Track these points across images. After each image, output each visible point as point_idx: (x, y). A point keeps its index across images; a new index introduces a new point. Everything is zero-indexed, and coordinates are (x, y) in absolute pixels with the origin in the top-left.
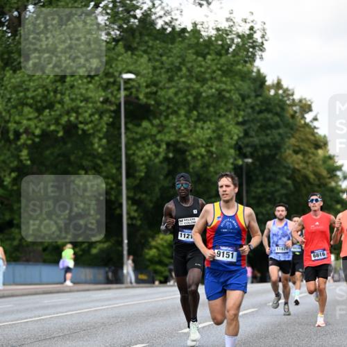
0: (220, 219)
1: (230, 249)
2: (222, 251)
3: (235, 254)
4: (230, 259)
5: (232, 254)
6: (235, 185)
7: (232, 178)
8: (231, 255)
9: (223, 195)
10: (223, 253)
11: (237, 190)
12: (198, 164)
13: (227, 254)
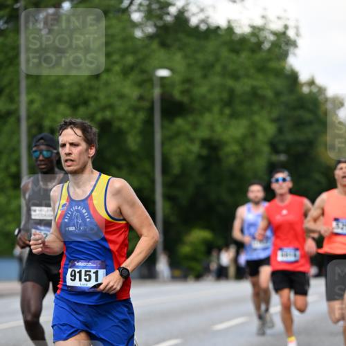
0: (66, 208)
1: (90, 264)
2: (77, 270)
3: (102, 272)
5: (96, 273)
6: (89, 143)
7: (85, 130)
8: (93, 276)
9: (66, 161)
10: (80, 272)
12: (232, 160)
13: (86, 275)
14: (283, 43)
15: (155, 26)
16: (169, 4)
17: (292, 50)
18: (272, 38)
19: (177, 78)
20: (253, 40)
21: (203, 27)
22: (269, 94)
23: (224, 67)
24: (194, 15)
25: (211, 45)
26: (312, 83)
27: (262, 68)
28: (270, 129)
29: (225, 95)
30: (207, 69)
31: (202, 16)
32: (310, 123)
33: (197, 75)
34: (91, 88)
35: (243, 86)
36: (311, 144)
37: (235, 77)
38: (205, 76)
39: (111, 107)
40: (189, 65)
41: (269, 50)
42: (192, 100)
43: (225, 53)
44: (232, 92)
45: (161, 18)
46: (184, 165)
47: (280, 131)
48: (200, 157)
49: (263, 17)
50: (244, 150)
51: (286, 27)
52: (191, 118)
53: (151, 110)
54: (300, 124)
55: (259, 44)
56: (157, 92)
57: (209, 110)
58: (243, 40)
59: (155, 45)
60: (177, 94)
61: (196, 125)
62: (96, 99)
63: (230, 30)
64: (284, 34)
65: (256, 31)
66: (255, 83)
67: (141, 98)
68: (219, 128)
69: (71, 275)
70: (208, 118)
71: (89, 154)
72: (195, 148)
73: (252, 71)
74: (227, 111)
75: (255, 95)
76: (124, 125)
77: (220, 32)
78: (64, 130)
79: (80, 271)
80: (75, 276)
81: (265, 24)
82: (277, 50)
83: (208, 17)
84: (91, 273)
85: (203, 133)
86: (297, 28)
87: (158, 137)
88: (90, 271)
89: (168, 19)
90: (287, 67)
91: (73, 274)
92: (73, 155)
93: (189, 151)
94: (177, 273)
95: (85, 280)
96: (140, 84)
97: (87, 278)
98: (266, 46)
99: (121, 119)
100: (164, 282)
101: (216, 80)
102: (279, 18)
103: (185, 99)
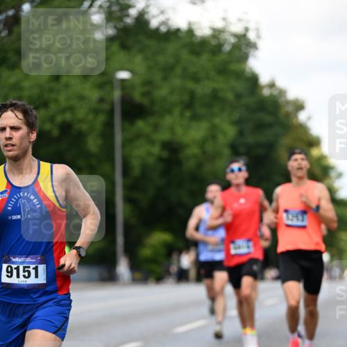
0: (6, 195)
1: (29, 259)
2: (14, 266)
3: (42, 268)
4: (32, 280)
5: (36, 269)
6: (31, 126)
7: (25, 113)
8: (33, 272)
9: (6, 146)
10: (18, 269)
11: (34, 136)
12: (192, 163)
13: (24, 271)
14: (244, 45)
15: (115, 27)
16: (130, 6)
17: (252, 52)
18: (233, 40)
19: (138, 81)
20: (214, 42)
21: (163, 29)
22: (230, 96)
23: (185, 69)
24: (154, 17)
25: (171, 47)
26: (272, 85)
27: (223, 71)
28: (230, 131)
29: (186, 98)
30: (167, 71)
31: (162, 18)
32: (270, 125)
33: (157, 77)
34: (51, 90)
35: (203, 89)
36: (271, 146)
37: (196, 79)
38: (165, 78)
39: (71, 109)
40: (149, 68)
41: (230, 52)
42: (153, 102)
43: (185, 55)
44: (192, 94)
45: (121, 19)
46: (145, 168)
47: (241, 133)
48: (160, 159)
49: (224, 19)
50: (204, 153)
51: (247, 29)
52: (151, 120)
53: (111, 112)
54: (260, 127)
55: (220, 46)
56: (117, 94)
57: (169, 112)
58: (204, 42)
59: (115, 47)
60: (137, 96)
61: (156, 127)
62: (56, 101)
63: (190, 32)
64: (244, 36)
65: (217, 33)
66: (216, 85)
67: (101, 100)
68: (179, 131)
69: (7, 272)
70: (168, 120)
71: (30, 138)
72: (156, 150)
73: (212, 74)
74: (188, 114)
75: (215, 96)
76: (84, 127)
77: (180, 35)
78: (3, 112)
79: (18, 267)
80: (11, 272)
81: (226, 26)
82: (237, 52)
83: (168, 19)
84: (31, 269)
85: (164, 136)
86: (258, 30)
87: (118, 139)
88: (29, 267)
89: (129, 21)
90: (247, 70)
91: (9, 269)
92: (14, 140)
93: (150, 154)
94: (138, 275)
95: (24, 276)
96: (101, 86)
97: (26, 274)
98: (227, 48)
99: (81, 121)
100: (125, 284)
101: (177, 82)
102: (240, 20)
103: (145, 101)
